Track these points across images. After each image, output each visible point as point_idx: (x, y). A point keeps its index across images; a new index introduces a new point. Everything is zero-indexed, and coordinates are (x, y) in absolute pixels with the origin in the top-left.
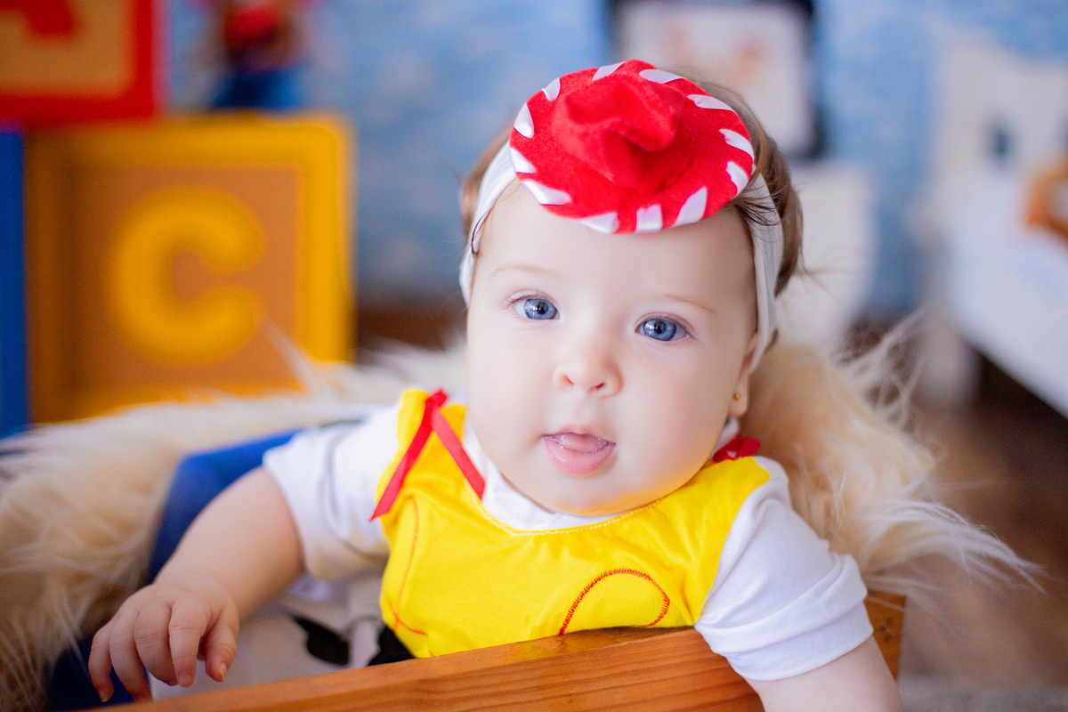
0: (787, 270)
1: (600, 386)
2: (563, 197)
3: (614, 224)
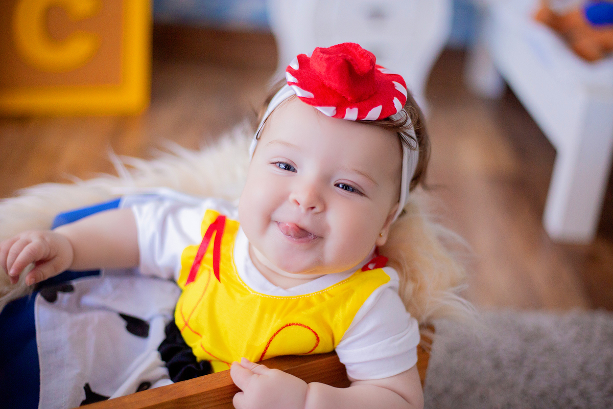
0: (418, 177)
1: (313, 208)
2: (309, 95)
3: (334, 112)
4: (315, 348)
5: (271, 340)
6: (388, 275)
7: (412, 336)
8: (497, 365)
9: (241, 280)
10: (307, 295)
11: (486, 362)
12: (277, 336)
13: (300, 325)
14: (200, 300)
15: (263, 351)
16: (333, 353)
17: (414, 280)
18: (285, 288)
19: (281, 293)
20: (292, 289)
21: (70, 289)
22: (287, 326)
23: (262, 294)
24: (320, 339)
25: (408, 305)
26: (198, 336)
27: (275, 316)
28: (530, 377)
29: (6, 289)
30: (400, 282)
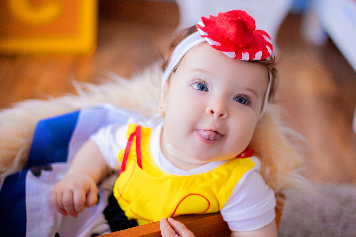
1: (222, 115)
4: (207, 209)
5: (178, 205)
6: (253, 162)
7: (271, 201)
8: (324, 220)
9: (157, 167)
10: (201, 174)
11: (316, 218)
12: (183, 202)
13: (198, 194)
14: (129, 180)
15: (173, 211)
16: (219, 213)
17: (270, 164)
18: (187, 170)
19: (184, 173)
20: (192, 171)
21: (49, 169)
22: (189, 195)
23: (172, 175)
24: (211, 204)
25: (267, 181)
26: (128, 204)
27: (181, 189)
28: (345, 227)
29: (4, 169)
30: (261, 167)
